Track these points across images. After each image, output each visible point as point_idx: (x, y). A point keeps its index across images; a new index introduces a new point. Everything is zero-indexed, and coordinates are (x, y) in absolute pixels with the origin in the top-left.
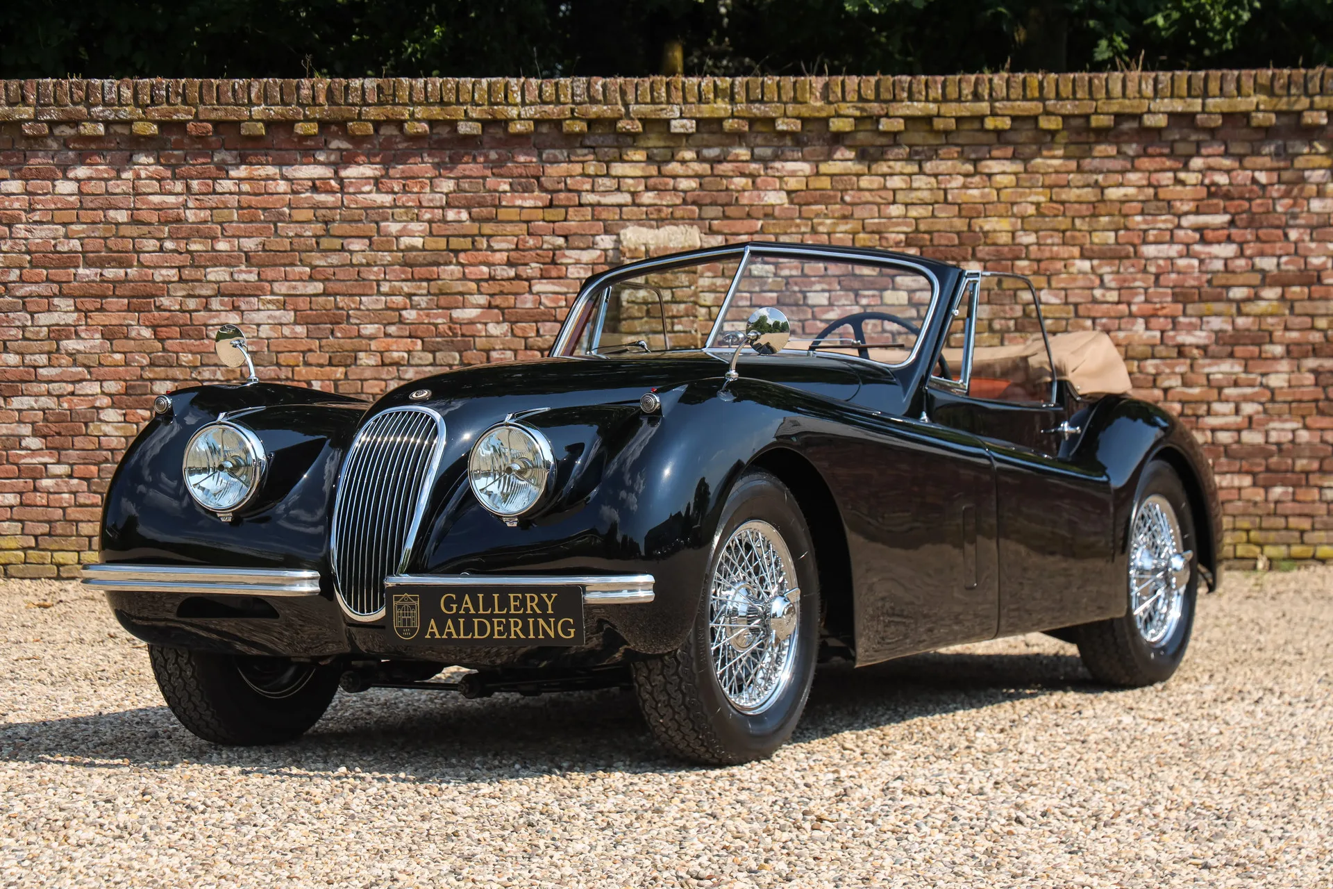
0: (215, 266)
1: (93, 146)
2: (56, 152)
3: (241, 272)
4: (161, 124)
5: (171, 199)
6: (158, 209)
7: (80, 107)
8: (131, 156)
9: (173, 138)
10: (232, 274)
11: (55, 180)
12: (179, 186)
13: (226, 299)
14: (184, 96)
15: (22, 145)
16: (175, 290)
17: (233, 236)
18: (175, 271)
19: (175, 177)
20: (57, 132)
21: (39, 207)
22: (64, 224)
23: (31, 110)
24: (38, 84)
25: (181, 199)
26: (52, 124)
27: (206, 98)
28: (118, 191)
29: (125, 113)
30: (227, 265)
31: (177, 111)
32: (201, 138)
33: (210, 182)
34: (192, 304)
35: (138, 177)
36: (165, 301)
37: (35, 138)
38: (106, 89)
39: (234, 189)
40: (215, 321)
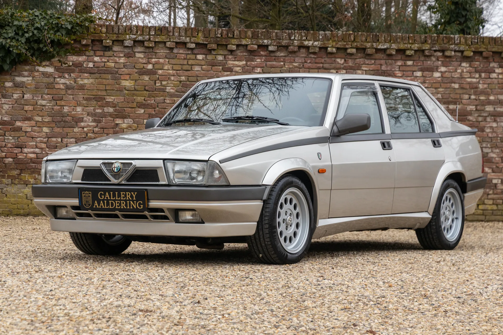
0: (489, 105)
1: (448, 60)
2: (434, 61)
3: (498, 108)
4: (474, 52)
5: (474, 80)
6: (470, 83)
7: (446, 45)
8: (461, 64)
9: (476, 58)
10: (494, 108)
11: (433, 72)
12: (477, 76)
13: (492, 117)
14: (483, 42)
15: (422, 58)
16: (474, 114)
17: (496, 94)
18: (474, 107)
19: (476, 72)
20: (435, 54)
21: (427, 82)
22: (436, 88)
23: (429, 46)
24: (432, 37)
25: (478, 80)
26: (435, 51)
27: (491, 43)
28: (455, 76)
29: (462, 48)
30: (493, 105)
31: (480, 48)
32: (486, 58)
33: (488, 74)
34: (480, 119)
35: (463, 71)
36: (470, 118)
37: (428, 56)
38: (456, 39)
39: (496, 77)
40: (488, 125)
